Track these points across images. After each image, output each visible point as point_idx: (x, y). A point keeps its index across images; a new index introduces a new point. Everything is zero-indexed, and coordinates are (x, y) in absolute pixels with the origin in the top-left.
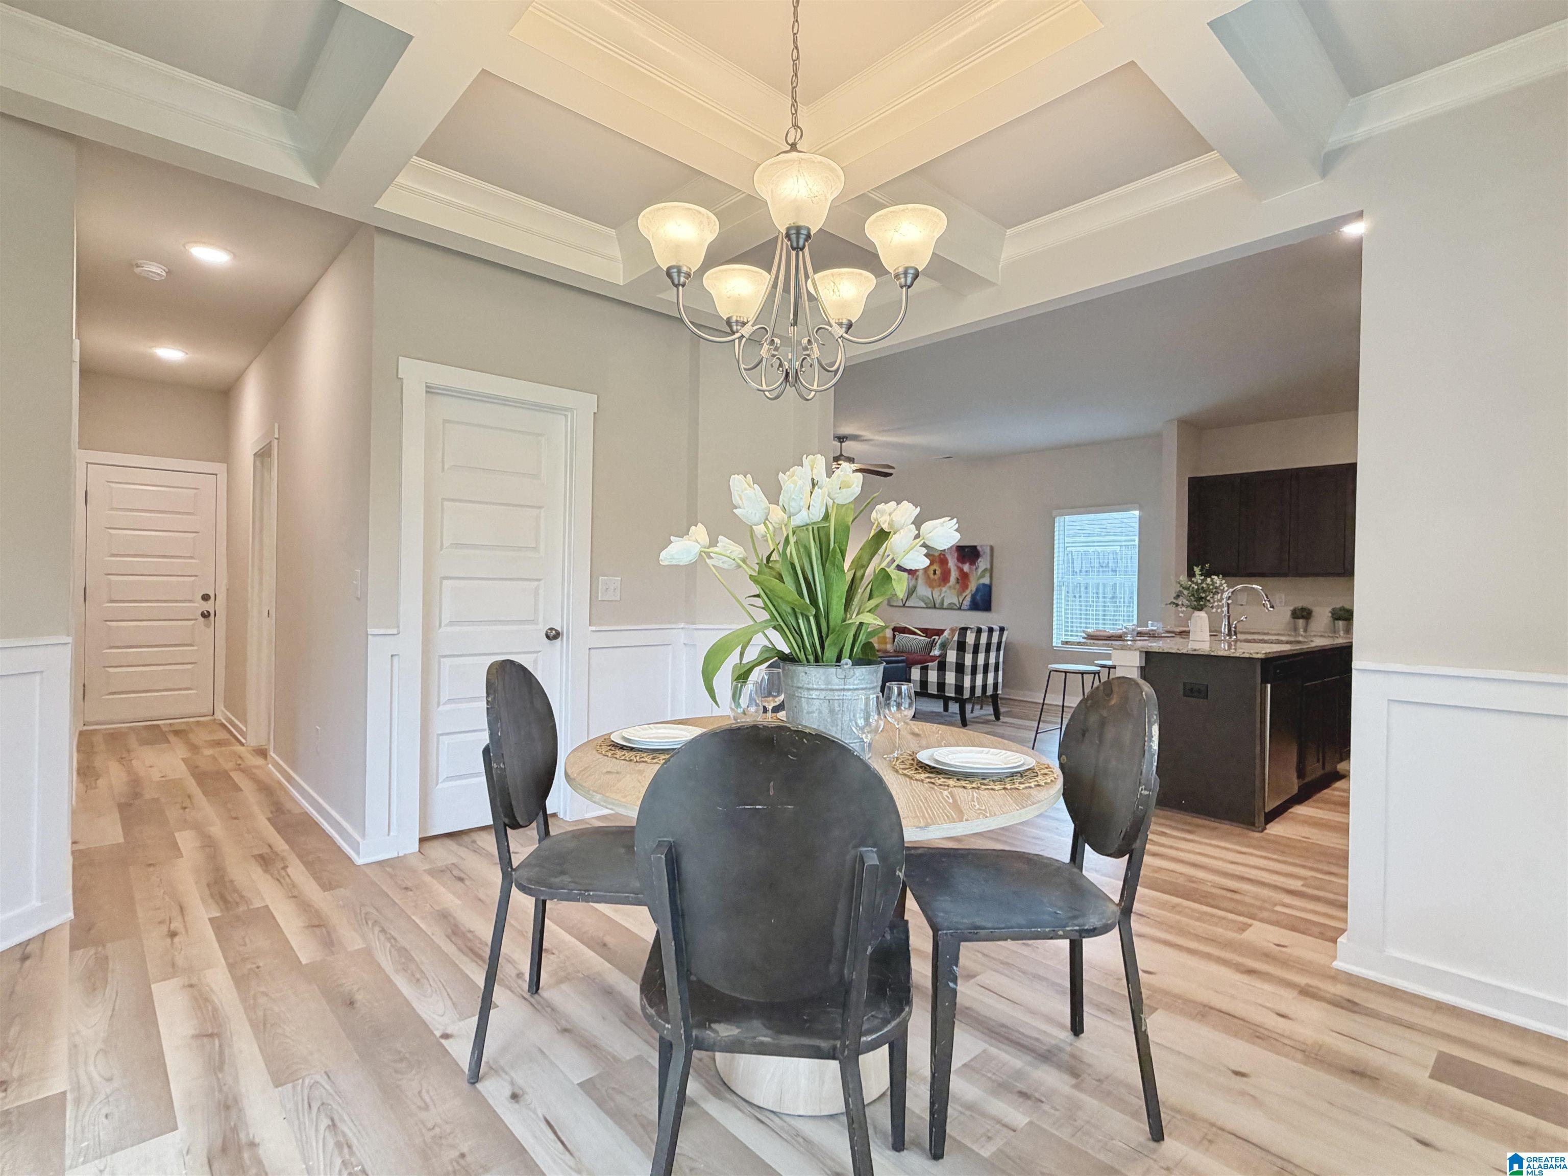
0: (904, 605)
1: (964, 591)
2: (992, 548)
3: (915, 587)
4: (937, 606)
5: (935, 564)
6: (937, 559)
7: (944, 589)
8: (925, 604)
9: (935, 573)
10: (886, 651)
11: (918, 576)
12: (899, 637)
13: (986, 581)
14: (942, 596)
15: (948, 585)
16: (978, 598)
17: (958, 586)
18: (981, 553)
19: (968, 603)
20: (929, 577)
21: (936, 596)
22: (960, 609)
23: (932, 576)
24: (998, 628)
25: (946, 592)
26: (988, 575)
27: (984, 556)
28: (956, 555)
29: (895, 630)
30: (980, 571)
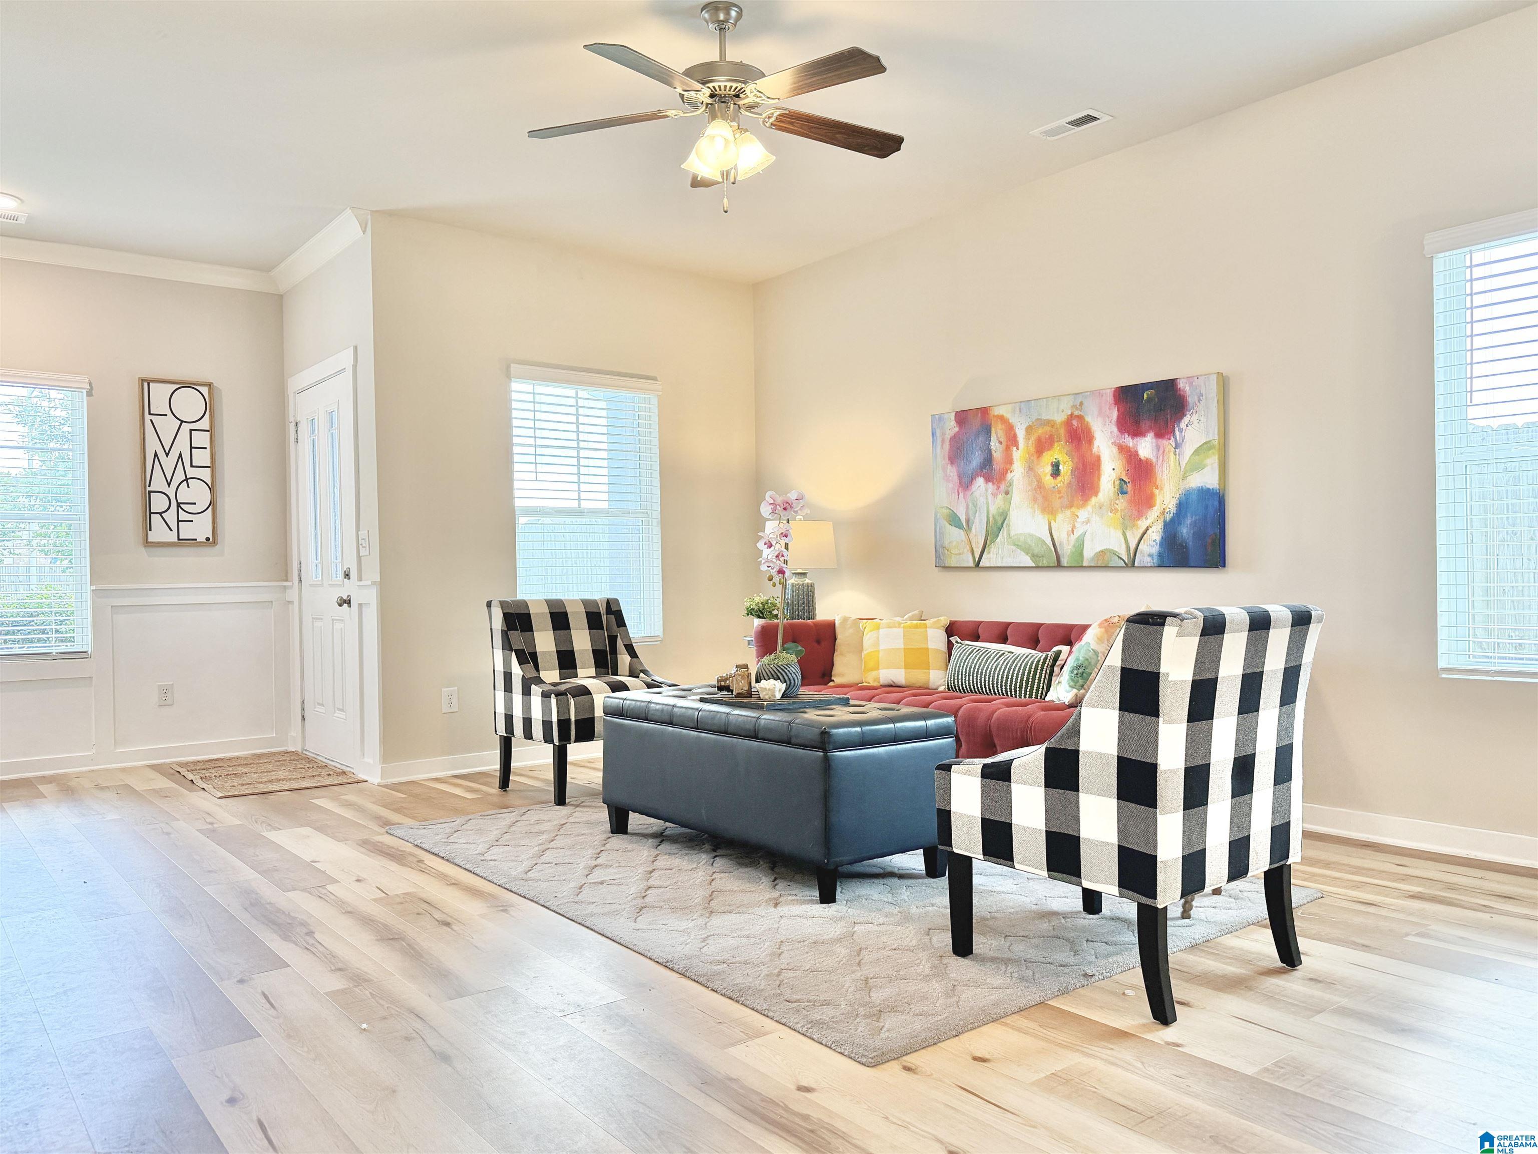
0: (977, 565)
1: (1140, 515)
2: (1224, 382)
3: (1004, 516)
4: (1065, 562)
5: (1057, 447)
6: (1062, 432)
7: (1083, 514)
8: (1034, 556)
9: (1056, 472)
10: (923, 691)
11: (1011, 485)
12: (963, 646)
13: (1208, 478)
14: (1078, 533)
15: (1094, 500)
16: (1185, 531)
17: (1122, 503)
18: (1191, 400)
19: (1155, 550)
20: (1040, 486)
21: (1061, 535)
22: (1131, 565)
23: (1048, 480)
24: (1288, 615)
25: (1088, 522)
26: (1212, 461)
27: (1201, 406)
28: (1115, 414)
29: (952, 630)
30: (1188, 450)
